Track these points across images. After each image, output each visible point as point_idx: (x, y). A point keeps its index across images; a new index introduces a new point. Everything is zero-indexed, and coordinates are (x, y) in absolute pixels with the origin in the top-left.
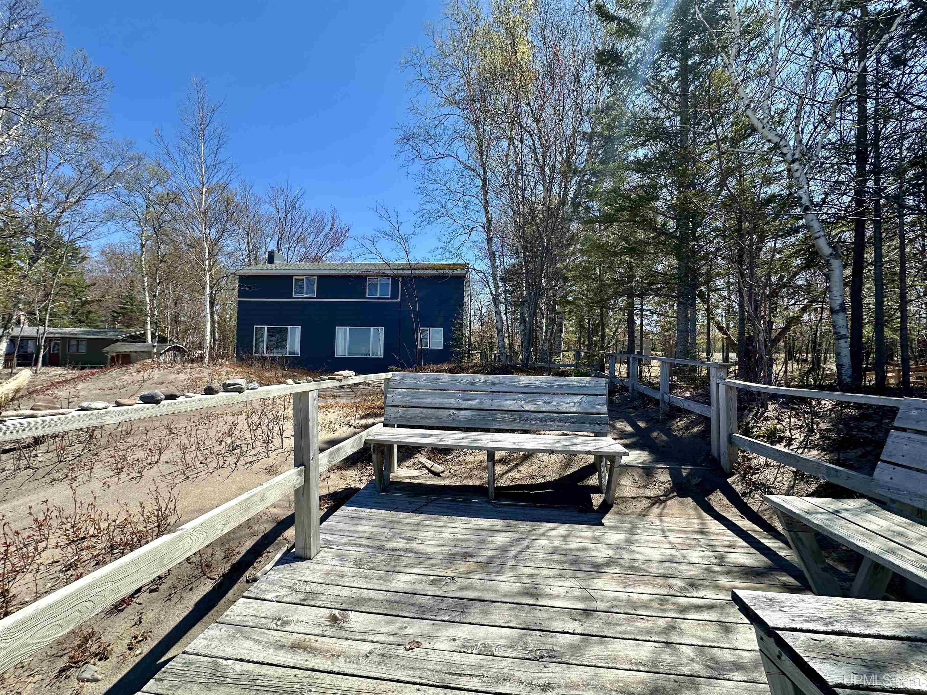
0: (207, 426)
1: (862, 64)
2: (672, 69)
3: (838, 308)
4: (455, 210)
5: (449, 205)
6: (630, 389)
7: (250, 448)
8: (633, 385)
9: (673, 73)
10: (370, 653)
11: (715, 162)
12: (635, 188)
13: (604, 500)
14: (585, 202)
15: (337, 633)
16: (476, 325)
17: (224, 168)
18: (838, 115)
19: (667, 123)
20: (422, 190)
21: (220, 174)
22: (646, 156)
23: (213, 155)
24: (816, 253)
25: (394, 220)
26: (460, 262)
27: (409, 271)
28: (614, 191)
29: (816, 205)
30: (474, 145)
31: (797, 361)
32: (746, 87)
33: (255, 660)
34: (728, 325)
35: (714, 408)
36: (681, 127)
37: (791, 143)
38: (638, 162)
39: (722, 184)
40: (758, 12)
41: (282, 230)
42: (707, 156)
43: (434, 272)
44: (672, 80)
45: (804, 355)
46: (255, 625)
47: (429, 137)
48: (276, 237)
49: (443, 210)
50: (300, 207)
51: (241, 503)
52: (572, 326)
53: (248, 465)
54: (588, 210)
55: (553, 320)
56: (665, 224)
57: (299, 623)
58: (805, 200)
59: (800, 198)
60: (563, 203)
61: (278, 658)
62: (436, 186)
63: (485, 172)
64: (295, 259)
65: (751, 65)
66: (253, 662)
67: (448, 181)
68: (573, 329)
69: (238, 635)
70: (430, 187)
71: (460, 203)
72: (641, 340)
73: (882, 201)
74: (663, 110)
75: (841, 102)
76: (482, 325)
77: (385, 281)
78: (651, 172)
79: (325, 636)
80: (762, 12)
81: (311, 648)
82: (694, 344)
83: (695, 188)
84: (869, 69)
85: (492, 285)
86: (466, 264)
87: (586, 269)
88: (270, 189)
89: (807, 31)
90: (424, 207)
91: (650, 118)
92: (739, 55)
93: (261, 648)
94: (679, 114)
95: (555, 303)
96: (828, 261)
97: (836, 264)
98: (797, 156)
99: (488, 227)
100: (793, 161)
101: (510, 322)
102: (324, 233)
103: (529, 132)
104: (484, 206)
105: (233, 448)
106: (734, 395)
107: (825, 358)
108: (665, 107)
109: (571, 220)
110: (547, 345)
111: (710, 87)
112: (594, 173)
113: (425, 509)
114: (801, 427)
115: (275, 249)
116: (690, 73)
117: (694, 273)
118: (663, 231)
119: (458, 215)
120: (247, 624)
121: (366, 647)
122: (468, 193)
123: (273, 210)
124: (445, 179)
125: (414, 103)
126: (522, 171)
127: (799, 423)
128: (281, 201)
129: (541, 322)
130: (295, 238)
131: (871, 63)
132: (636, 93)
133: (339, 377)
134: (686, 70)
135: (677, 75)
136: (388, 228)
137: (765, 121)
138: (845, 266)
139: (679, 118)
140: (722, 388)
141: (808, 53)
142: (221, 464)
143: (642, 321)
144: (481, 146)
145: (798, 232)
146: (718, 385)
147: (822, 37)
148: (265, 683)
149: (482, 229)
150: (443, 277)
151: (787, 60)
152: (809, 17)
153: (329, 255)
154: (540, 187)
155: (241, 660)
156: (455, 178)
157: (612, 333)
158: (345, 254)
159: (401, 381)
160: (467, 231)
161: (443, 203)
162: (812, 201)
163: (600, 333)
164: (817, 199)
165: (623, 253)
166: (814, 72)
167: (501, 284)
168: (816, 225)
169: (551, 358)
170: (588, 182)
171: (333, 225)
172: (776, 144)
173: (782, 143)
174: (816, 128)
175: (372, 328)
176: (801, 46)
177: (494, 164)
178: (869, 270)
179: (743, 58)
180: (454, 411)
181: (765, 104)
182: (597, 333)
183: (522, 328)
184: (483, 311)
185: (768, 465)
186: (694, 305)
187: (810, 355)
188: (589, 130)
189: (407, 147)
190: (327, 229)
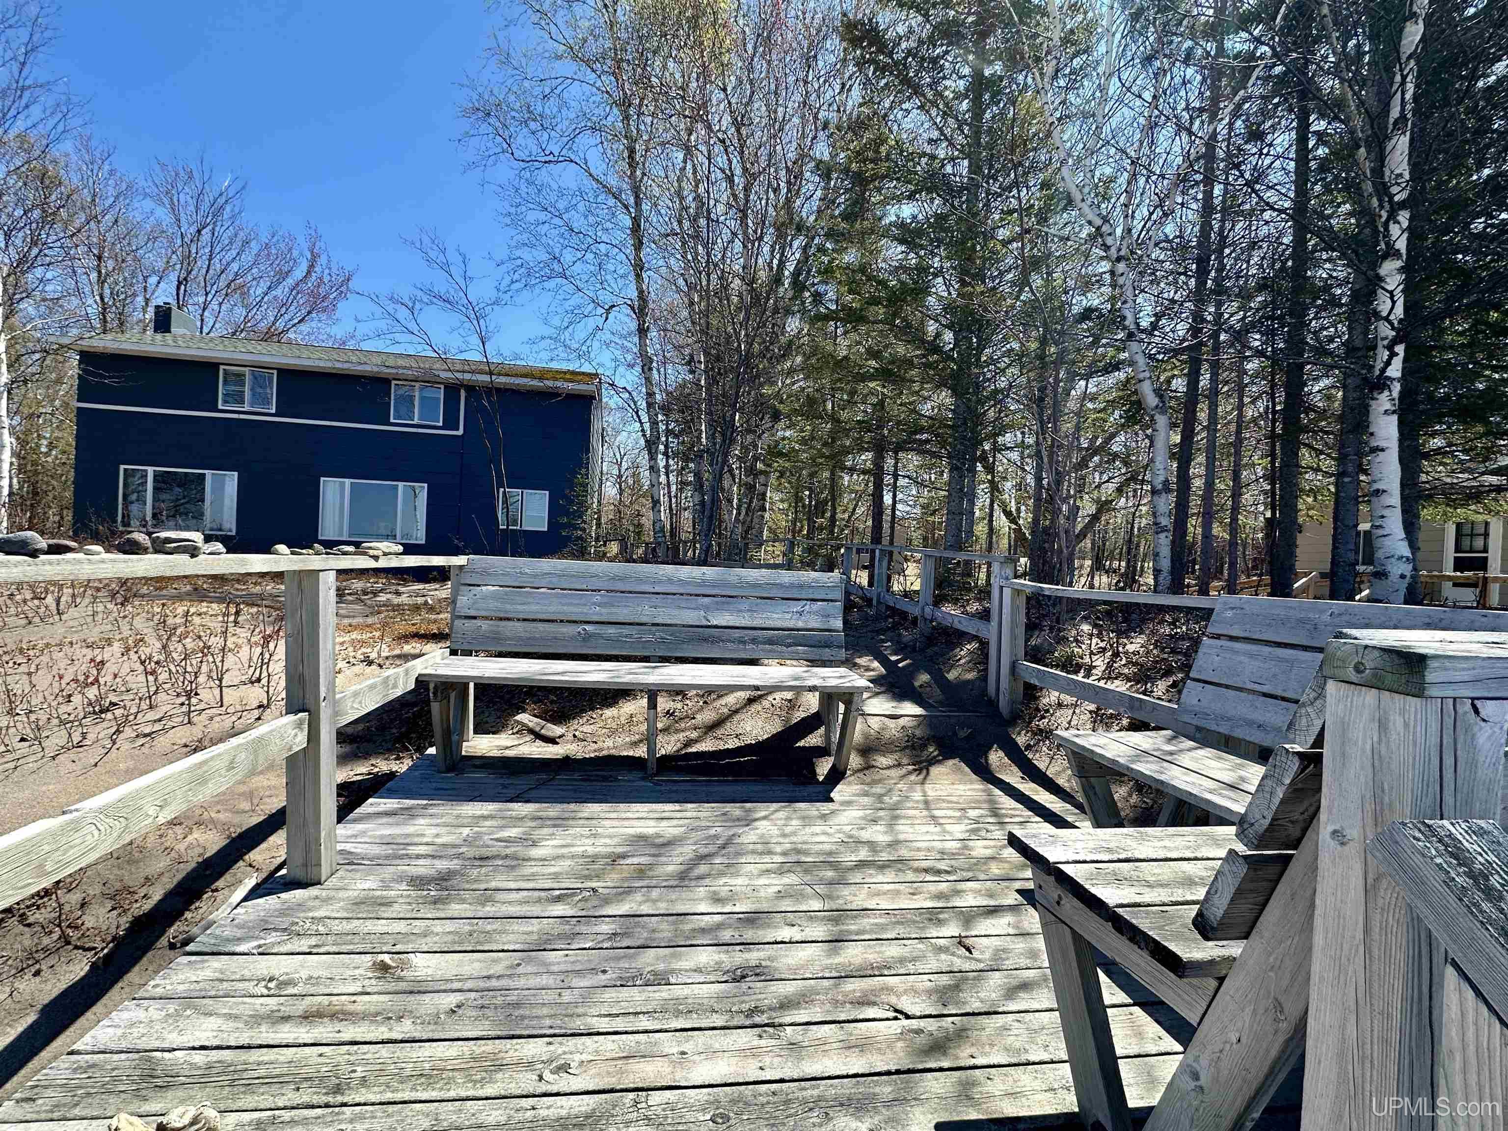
0: (23, 668)
1: (1211, 128)
2: (960, 78)
3: (1160, 487)
4: (578, 267)
5: (568, 257)
6: (874, 602)
7: (144, 705)
8: (879, 595)
9: (962, 84)
10: (459, 1007)
11: (1015, 245)
12: (897, 268)
13: (834, 766)
14: (813, 285)
15: (392, 986)
16: (610, 491)
17: (47, 100)
18: (1179, 200)
19: (949, 169)
20: (515, 220)
21: (36, 112)
22: (914, 217)
23: (15, 67)
24: (1139, 403)
25: (457, 272)
26: (587, 368)
27: (487, 378)
28: (863, 269)
29: (1143, 331)
30: (621, 146)
31: (1107, 572)
32: (1062, 131)
33: (233, 1044)
34: (1018, 510)
35: (994, 623)
36: (970, 178)
37: (1119, 231)
38: (902, 225)
39: (1023, 282)
40: (1085, 13)
41: (188, 260)
42: (1003, 233)
43: (535, 383)
44: (959, 96)
45: (1115, 564)
46: (221, 993)
47: (529, 116)
48: (173, 277)
49: (556, 266)
50: (233, 217)
51: (190, 770)
52: (782, 501)
53: (142, 741)
54: (818, 297)
55: (751, 488)
56: (938, 335)
57: (313, 981)
58: (1129, 322)
59: (1124, 318)
60: (777, 280)
61: (279, 1035)
62: (543, 216)
63: (638, 203)
64: (221, 329)
65: (1071, 97)
66: (229, 1047)
67: (567, 210)
68: (786, 505)
69: (188, 1012)
70: (532, 216)
71: (590, 256)
72: (892, 528)
73: (1223, 337)
74: (944, 144)
75: (1184, 180)
76: (621, 492)
77: (429, 393)
78: (922, 247)
79: (368, 994)
80: (1090, 14)
81: (344, 1013)
82: (970, 532)
83: (984, 282)
84: (1220, 138)
85: (645, 418)
86: (596, 375)
87: (811, 401)
88: (157, 168)
89: (1148, 60)
90: (518, 253)
91: (924, 154)
92: (1055, 77)
93: (241, 1025)
94: (968, 156)
95: (756, 458)
96: (1152, 416)
97: (1162, 421)
98: (1122, 253)
99: (641, 309)
100: (1119, 259)
101: (674, 488)
102: (290, 281)
103: (723, 141)
104: (635, 266)
105: (100, 709)
106: (1022, 601)
107: (1142, 567)
108: (946, 139)
109: (788, 312)
110: (740, 529)
111: (1014, 120)
112: (830, 234)
113: (533, 793)
114: (1103, 650)
115: (172, 301)
116: (987, 90)
117: (978, 419)
118: (934, 347)
119: (585, 277)
120: (203, 993)
121: (452, 1000)
122: (604, 239)
123: (163, 214)
124: (561, 205)
125: (501, 40)
126: (709, 212)
127: (1102, 645)
128: (186, 197)
129: (730, 489)
130: (222, 284)
131: (1222, 128)
132: (904, 106)
133: (375, 553)
134: (981, 84)
135: (967, 90)
136: (442, 286)
137: (1086, 190)
138: (1173, 426)
139: (966, 163)
140: (1007, 592)
141: (1148, 96)
142: (76, 738)
143: (894, 496)
144: (632, 151)
145: (1119, 370)
146: (1001, 587)
147: (1165, 75)
148: (262, 1072)
149: (629, 311)
150: (553, 394)
151: (1121, 101)
152: (1151, 39)
153: (304, 327)
154: (738, 246)
155: (203, 1048)
156: (581, 207)
157: (846, 516)
158: (338, 331)
159: (485, 573)
160: (600, 311)
161: (557, 251)
162: (1138, 324)
163: (828, 515)
164: (1145, 323)
165: (872, 378)
166: (1152, 126)
167: (660, 417)
168: (1141, 360)
169: (746, 554)
170: (821, 250)
171: (311, 267)
172: (1098, 229)
173: (1105, 229)
174: (1151, 214)
175: (401, 485)
176: (1138, 82)
177: (657, 191)
178: (1201, 437)
179: (1062, 83)
180: (587, 627)
181: (1087, 162)
182: (823, 513)
183: (697, 499)
184: (625, 465)
185: (1060, 705)
186: (973, 471)
187: (1123, 564)
188: (826, 157)
189: (484, 128)
190: (299, 273)
